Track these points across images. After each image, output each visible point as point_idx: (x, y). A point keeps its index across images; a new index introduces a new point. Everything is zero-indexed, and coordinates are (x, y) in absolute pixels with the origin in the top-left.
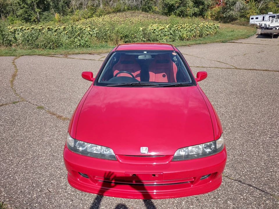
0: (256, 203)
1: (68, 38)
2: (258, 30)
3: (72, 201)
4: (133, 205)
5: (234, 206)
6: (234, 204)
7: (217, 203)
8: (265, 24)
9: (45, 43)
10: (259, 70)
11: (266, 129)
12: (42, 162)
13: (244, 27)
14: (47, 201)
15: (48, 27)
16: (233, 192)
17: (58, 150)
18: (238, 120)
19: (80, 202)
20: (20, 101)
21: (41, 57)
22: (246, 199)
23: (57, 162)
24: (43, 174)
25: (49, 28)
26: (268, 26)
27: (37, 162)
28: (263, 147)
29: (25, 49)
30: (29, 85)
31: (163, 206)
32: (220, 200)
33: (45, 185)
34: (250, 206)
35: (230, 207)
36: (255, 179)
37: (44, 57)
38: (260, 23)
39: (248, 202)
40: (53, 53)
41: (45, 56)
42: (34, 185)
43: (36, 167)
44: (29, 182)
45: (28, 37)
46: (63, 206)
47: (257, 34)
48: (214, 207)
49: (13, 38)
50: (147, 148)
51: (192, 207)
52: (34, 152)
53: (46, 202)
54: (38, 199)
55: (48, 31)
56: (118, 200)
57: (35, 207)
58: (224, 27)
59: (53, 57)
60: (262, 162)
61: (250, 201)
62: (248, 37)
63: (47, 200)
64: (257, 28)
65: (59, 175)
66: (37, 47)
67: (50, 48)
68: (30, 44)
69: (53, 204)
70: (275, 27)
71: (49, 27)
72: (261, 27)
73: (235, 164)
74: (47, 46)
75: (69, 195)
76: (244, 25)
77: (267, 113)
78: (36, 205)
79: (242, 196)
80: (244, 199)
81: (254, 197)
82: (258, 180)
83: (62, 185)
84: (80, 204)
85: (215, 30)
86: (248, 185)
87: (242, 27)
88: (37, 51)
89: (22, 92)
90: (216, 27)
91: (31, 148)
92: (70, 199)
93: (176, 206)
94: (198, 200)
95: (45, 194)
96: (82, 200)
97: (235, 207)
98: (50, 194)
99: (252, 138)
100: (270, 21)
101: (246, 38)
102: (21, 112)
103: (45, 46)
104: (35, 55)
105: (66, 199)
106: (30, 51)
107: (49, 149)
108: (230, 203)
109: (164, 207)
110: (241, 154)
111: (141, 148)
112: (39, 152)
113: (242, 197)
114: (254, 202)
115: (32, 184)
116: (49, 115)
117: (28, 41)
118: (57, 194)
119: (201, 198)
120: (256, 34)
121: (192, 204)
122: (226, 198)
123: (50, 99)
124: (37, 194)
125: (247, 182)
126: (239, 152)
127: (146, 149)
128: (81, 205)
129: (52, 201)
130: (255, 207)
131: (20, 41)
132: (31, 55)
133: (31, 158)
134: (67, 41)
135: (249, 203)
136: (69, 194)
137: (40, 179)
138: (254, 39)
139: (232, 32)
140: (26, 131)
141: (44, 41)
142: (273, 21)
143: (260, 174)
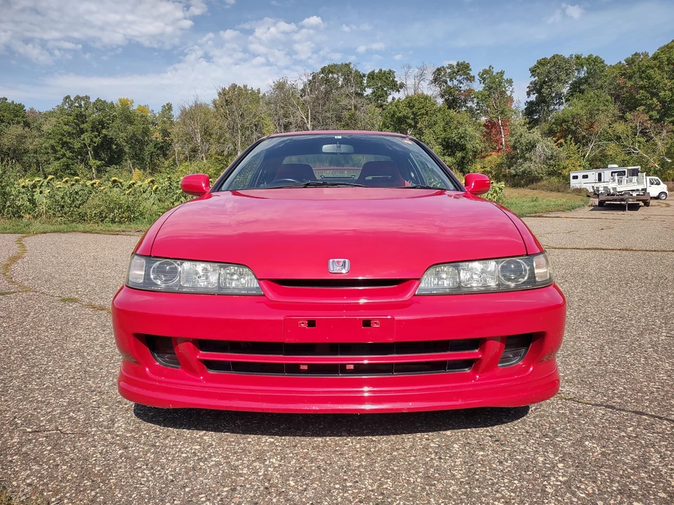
0: (666, 443)
1: (157, 202)
2: (592, 199)
3: (126, 448)
4: (307, 453)
5: (603, 450)
6: (604, 447)
7: (555, 446)
8: (605, 188)
9: (103, 211)
10: (609, 249)
11: (653, 325)
12: (53, 381)
13: (560, 194)
14: (50, 450)
15: (113, 178)
16: (597, 424)
17: (101, 362)
18: (579, 313)
19: (149, 450)
20: (19, 292)
21: (88, 235)
22: (635, 437)
23: (93, 382)
24: (49, 403)
25: (115, 181)
26: (612, 191)
27: (36, 382)
28: (656, 352)
29: (52, 225)
30: (49, 270)
31: (395, 453)
32: (560, 439)
33: (50, 421)
34: (652, 449)
35: (595, 452)
36: (651, 402)
37: (96, 235)
38: (593, 187)
39: (643, 442)
40: (118, 229)
41: (97, 233)
42: (19, 422)
43: (32, 391)
44: (6, 417)
45: (63, 198)
46: (94, 459)
47: (591, 206)
48: (547, 452)
49: (29, 200)
50: (347, 260)
51: (482, 453)
52: (33, 367)
53: (45, 453)
54: (22, 446)
55: (113, 187)
56: (262, 444)
57: (11, 461)
58: (514, 194)
59: (117, 234)
60: (661, 373)
61: (650, 440)
62: (572, 208)
63: (49, 448)
64: (589, 196)
65: (94, 403)
66: (82, 218)
67: (113, 221)
68: (65, 214)
69: (67, 455)
70: (627, 192)
71: (117, 179)
72: (596, 194)
73: (590, 378)
74: (106, 217)
75: (118, 438)
76: (559, 191)
77: (649, 303)
78: (14, 458)
79: (623, 431)
80: (629, 437)
81: (658, 433)
82: (659, 404)
83: (101, 420)
84: (148, 455)
85: (495, 194)
86: (633, 412)
87: (554, 194)
88: (81, 227)
89: (28, 280)
90: (497, 189)
91: (28, 360)
92: (118, 445)
93: (436, 453)
94: (497, 441)
95: (47, 437)
96: (154, 445)
97: (609, 452)
98: (60, 437)
99: (622, 337)
100: (614, 180)
101: (568, 210)
102: (17, 306)
103: (102, 217)
104: (75, 231)
105: (107, 446)
106: (63, 226)
107: (75, 362)
108: (590, 444)
109: (400, 454)
110: (599, 362)
111: (331, 260)
112: (49, 367)
113: (623, 434)
114: (660, 441)
115: (11, 419)
116: (89, 311)
117: (63, 207)
118: (83, 435)
119: (505, 436)
120: (590, 204)
121: (483, 449)
122: (579, 436)
123: (97, 289)
124: (22, 436)
125: (630, 407)
126: (593, 358)
127: (345, 262)
128: (152, 456)
129: (65, 450)
130: (666, 450)
131: (43, 208)
132: (64, 232)
133: (23, 376)
134: (155, 207)
135: (646, 443)
136: (117, 436)
137: (39, 411)
138: (585, 212)
139: (533, 201)
140: (22, 334)
141: (99, 206)
142: (621, 181)
143: (663, 394)
